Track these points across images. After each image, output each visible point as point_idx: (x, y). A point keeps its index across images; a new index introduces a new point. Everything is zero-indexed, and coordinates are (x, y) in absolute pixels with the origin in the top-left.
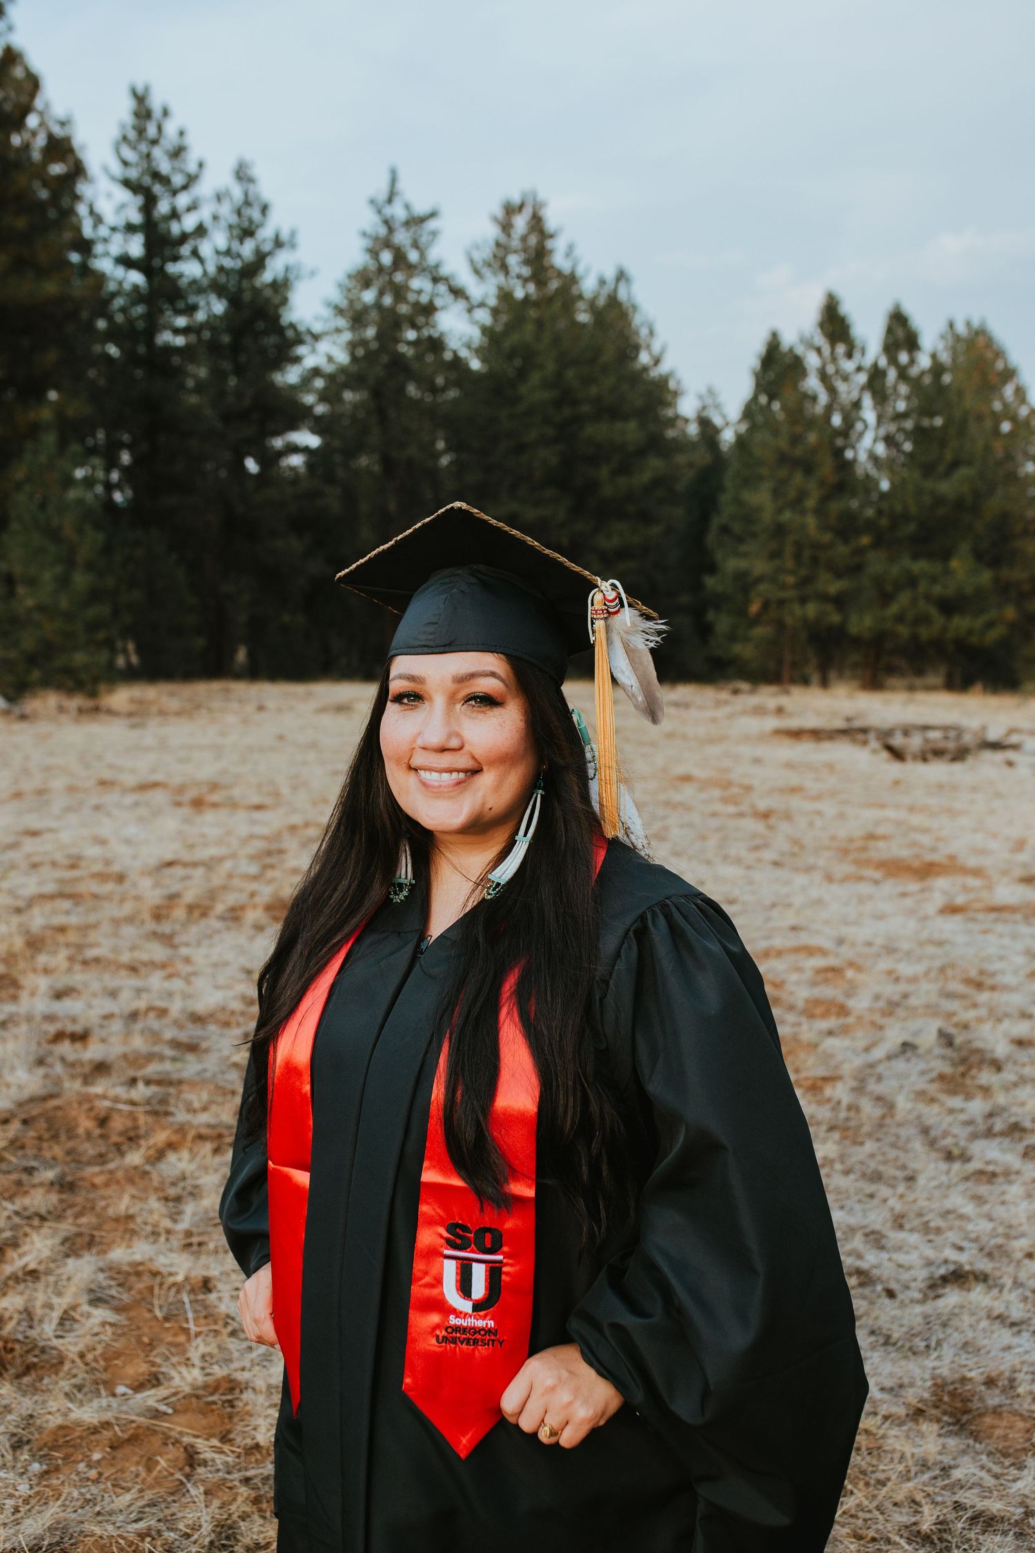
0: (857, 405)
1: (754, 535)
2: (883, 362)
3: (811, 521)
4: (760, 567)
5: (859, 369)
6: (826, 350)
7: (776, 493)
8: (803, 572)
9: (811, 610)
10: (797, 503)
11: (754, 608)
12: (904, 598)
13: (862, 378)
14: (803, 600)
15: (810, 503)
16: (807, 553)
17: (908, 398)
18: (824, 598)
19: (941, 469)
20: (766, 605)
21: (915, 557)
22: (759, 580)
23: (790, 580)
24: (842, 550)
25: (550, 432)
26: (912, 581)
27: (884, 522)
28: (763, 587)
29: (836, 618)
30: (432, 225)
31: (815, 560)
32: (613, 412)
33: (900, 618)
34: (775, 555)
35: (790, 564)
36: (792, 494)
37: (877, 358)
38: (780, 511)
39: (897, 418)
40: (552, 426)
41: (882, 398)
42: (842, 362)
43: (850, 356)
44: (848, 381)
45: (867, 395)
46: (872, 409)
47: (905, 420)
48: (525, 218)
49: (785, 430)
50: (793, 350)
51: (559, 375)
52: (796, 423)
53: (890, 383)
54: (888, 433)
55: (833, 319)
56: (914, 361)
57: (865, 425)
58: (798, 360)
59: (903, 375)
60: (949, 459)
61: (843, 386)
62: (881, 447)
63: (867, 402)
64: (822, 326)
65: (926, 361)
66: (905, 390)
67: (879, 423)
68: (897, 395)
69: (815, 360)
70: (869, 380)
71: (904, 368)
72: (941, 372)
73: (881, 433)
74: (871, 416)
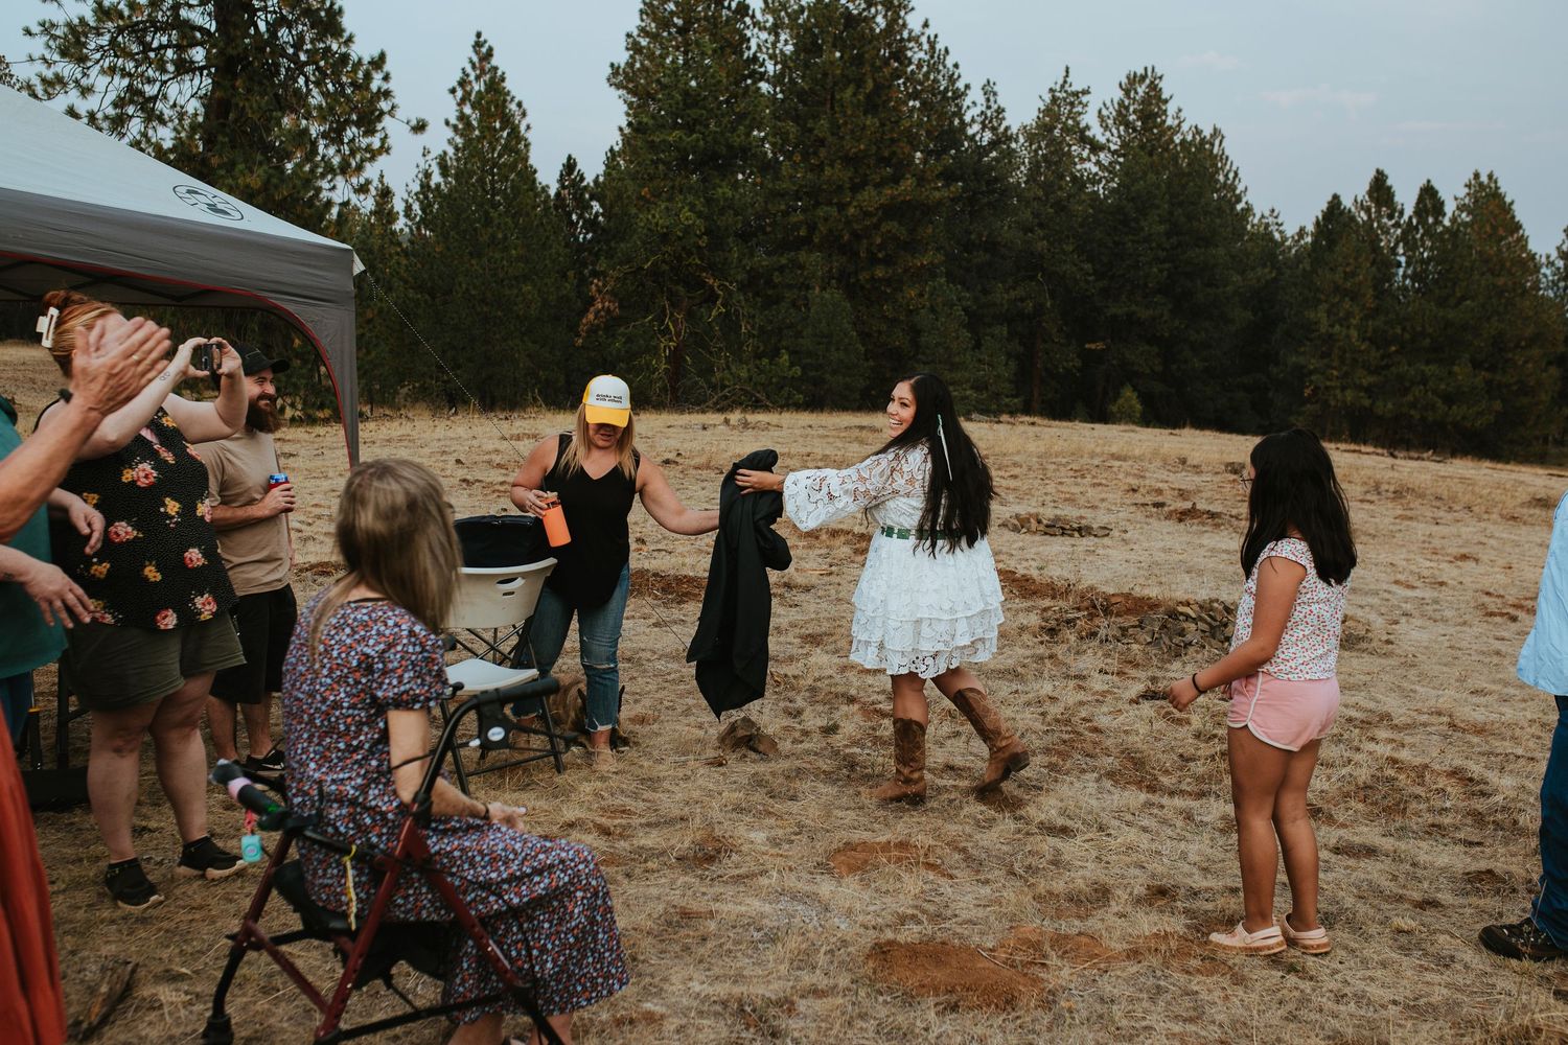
0: (1393, 251)
1: (1311, 340)
2: (1415, 221)
3: (1354, 333)
4: (1314, 364)
5: (1397, 225)
6: (1373, 210)
7: (1329, 312)
8: (1345, 368)
9: (1349, 395)
10: (1344, 322)
11: (1307, 392)
12: (1417, 391)
13: (1399, 231)
14: (1343, 389)
15: (1354, 322)
16: (1348, 355)
17: (1431, 249)
18: (1360, 388)
19: (1452, 301)
20: (1316, 390)
21: (1428, 363)
22: (1311, 373)
23: (1335, 373)
24: (1375, 354)
25: (1161, 254)
26: (1424, 381)
27: (1407, 336)
28: (1313, 378)
29: (1367, 402)
30: (1084, 99)
31: (1355, 360)
32: (1208, 240)
33: (1413, 405)
34: (1323, 356)
35: (1335, 364)
36: (1341, 315)
37: (1410, 218)
38: (1332, 326)
39: (1422, 261)
40: (1163, 250)
41: (1411, 246)
42: (1385, 220)
43: (1390, 217)
44: (1387, 232)
45: (1401, 245)
46: (1404, 254)
47: (1428, 264)
48: (1143, 87)
49: (1340, 269)
50: (1350, 211)
51: (1171, 213)
52: (1348, 264)
53: (1418, 236)
54: (1414, 272)
55: (1380, 189)
56: (1438, 222)
57: (1399, 265)
58: (1353, 219)
59: (1429, 232)
60: (1458, 295)
61: (1383, 237)
62: (1408, 282)
63: (1401, 250)
64: (1370, 193)
65: (1447, 222)
66: (1428, 243)
67: (1408, 264)
68: (1423, 245)
69: (1365, 218)
70: (1403, 233)
71: (1430, 226)
72: (1458, 229)
73: (1409, 272)
74: (1403, 259)
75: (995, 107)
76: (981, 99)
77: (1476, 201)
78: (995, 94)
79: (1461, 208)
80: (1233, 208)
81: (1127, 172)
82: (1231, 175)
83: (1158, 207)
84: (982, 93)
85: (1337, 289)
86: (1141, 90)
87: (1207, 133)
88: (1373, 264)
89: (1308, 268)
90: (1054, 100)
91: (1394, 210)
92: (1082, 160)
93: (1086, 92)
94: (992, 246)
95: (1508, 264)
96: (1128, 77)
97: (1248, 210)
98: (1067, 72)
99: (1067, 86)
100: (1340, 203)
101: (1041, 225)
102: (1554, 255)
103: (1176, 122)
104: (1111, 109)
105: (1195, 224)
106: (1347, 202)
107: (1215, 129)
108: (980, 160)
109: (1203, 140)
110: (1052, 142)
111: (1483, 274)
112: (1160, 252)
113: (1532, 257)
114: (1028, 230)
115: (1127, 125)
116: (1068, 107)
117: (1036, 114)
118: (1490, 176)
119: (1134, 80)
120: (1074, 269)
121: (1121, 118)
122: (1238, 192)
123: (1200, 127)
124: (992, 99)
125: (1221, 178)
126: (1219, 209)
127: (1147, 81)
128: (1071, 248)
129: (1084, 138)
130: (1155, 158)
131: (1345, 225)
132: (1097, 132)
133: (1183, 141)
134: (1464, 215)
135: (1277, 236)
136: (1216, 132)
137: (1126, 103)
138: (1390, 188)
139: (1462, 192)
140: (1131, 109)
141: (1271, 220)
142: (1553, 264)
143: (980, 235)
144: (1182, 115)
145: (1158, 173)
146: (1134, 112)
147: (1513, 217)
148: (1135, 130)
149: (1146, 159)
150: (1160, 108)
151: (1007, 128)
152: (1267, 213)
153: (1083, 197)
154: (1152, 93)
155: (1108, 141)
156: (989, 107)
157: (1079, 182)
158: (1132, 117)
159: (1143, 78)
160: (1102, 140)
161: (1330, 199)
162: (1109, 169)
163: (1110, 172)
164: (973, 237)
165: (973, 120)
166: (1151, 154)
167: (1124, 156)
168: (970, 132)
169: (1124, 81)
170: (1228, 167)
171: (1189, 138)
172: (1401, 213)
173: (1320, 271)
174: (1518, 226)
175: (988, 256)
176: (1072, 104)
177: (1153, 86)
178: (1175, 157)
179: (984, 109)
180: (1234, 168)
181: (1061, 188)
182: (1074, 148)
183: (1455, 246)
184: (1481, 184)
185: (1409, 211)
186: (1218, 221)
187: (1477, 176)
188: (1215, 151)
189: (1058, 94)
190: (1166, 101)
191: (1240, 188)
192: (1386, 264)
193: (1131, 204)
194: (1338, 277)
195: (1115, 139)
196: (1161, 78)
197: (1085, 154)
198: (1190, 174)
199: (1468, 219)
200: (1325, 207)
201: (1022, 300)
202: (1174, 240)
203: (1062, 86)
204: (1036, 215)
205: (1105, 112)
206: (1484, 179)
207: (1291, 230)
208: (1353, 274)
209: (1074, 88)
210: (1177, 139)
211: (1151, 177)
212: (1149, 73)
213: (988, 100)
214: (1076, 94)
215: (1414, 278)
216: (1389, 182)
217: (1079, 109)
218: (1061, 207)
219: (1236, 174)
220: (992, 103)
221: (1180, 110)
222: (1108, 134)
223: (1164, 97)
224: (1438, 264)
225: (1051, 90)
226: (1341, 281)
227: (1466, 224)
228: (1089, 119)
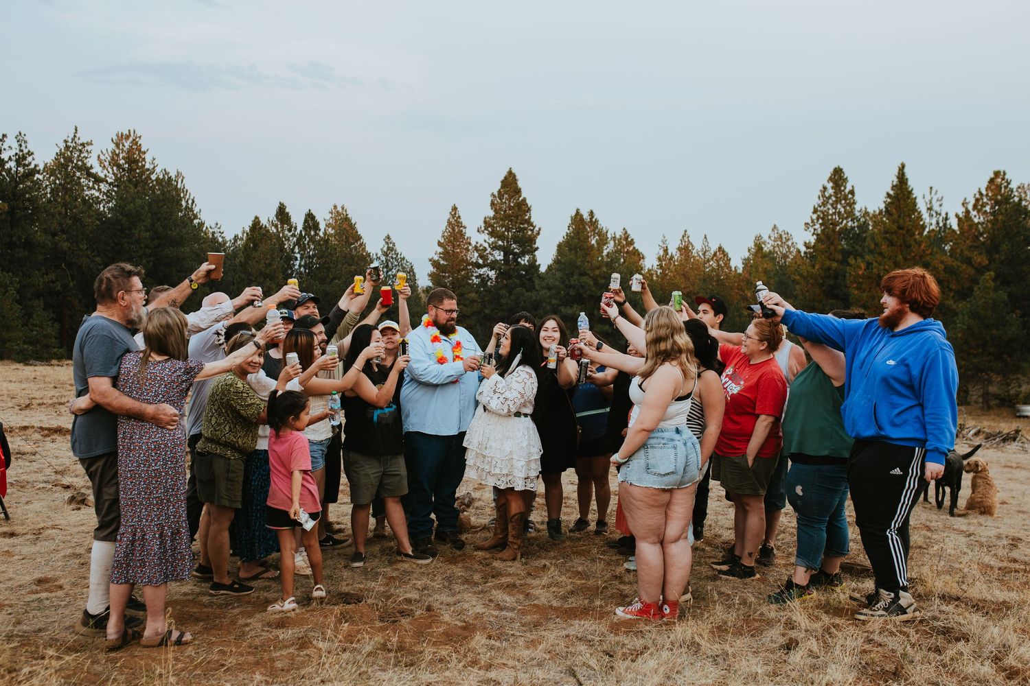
0: (293, 251)
2: (303, 233)
5: (294, 235)
6: (279, 226)
13: (295, 239)
17: (314, 250)
19: (328, 280)
25: (148, 251)
30: (89, 148)
32: (178, 243)
37: (301, 231)
39: (309, 257)
40: (149, 248)
41: (303, 248)
42: (286, 232)
43: (290, 230)
44: (288, 240)
45: (297, 247)
46: (299, 253)
47: (313, 259)
48: (128, 142)
49: (263, 261)
50: (266, 227)
51: (153, 225)
52: (267, 259)
53: (306, 242)
54: (305, 263)
55: (283, 215)
56: (316, 234)
57: (296, 259)
58: (268, 231)
59: (312, 240)
60: (331, 277)
61: (286, 242)
62: (302, 269)
63: (297, 250)
64: (277, 216)
65: (321, 234)
66: (312, 247)
67: (301, 259)
68: (309, 247)
69: (275, 231)
70: (297, 240)
71: (312, 237)
72: (328, 239)
73: (303, 263)
74: (298, 256)
75: (26, 151)
76: (15, 145)
77: (336, 222)
78: (25, 142)
79: (328, 225)
80: (192, 221)
81: (120, 198)
82: (190, 202)
83: (144, 221)
84: (16, 140)
85: (261, 273)
86: (127, 144)
87: (173, 174)
88: (281, 258)
89: (243, 260)
90: (67, 147)
91: (291, 227)
92: (89, 188)
93: (90, 144)
94: (29, 244)
95: (356, 259)
96: (117, 135)
97: (201, 224)
98: (76, 130)
99: (76, 139)
100: (259, 222)
101: (63, 232)
102: (380, 254)
103: (152, 166)
104: (107, 155)
105: (169, 232)
106: (264, 221)
107: (178, 172)
108: (16, 186)
109: (170, 178)
110: (67, 175)
111: (343, 264)
112: (147, 250)
113: (369, 255)
114: (54, 235)
115: (119, 166)
116: (78, 153)
117: (53, 156)
118: (343, 208)
119: (121, 138)
120: (89, 261)
121: (114, 162)
122: (195, 212)
123: (167, 170)
124: (23, 145)
125: (184, 203)
126: (183, 223)
127: (131, 139)
128: (85, 247)
129: (89, 175)
130: (139, 188)
131: (264, 235)
132: (97, 169)
133: (157, 179)
134: (330, 229)
135: (220, 240)
136: (179, 174)
137: (117, 152)
138: (288, 213)
139: (328, 216)
140: (121, 156)
141: (216, 230)
142: (379, 258)
143: (20, 238)
144: (156, 162)
145: (141, 198)
146: (123, 158)
147: (357, 232)
148: (124, 170)
149: (132, 190)
150: (140, 157)
151: (36, 166)
152: (213, 226)
153: (91, 213)
154: (135, 147)
155: (106, 176)
156: (21, 151)
157: (89, 204)
158: (122, 162)
159: (128, 137)
160: (102, 175)
161: (253, 219)
162: (107, 194)
163: (108, 197)
164: (14, 239)
165: (10, 159)
166: (136, 186)
167: (117, 186)
168: (7, 166)
169: (115, 138)
170: (187, 197)
171: (161, 177)
172: (296, 228)
173: (250, 262)
174: (359, 238)
175: (26, 253)
176: (81, 151)
177: (135, 142)
178: (153, 188)
179: (18, 151)
180: (192, 197)
181: (76, 207)
182: (82, 180)
183: (327, 248)
184: (338, 212)
185: (300, 227)
186: (184, 231)
187: (335, 207)
188: (179, 186)
189: (69, 144)
190: (145, 153)
191: (196, 210)
192: (290, 258)
193: (125, 218)
194: (262, 266)
195: (111, 175)
196: (140, 137)
197: (91, 184)
198: (163, 200)
199: (333, 232)
200: (250, 224)
201: (53, 282)
202: (156, 242)
203: (73, 140)
204: (61, 225)
205: (102, 157)
206: (339, 209)
207: (229, 236)
208: (270, 265)
209: (81, 142)
210: (153, 177)
211: (138, 202)
212: (132, 134)
213: (20, 146)
214: (83, 145)
215: (305, 266)
216: (287, 210)
217: (86, 154)
218: (75, 219)
219: (193, 201)
220: (23, 148)
221: (154, 159)
222: (105, 171)
223: (142, 150)
224: (318, 258)
225: (66, 141)
226: (263, 269)
227: (331, 235)
228: (92, 161)
